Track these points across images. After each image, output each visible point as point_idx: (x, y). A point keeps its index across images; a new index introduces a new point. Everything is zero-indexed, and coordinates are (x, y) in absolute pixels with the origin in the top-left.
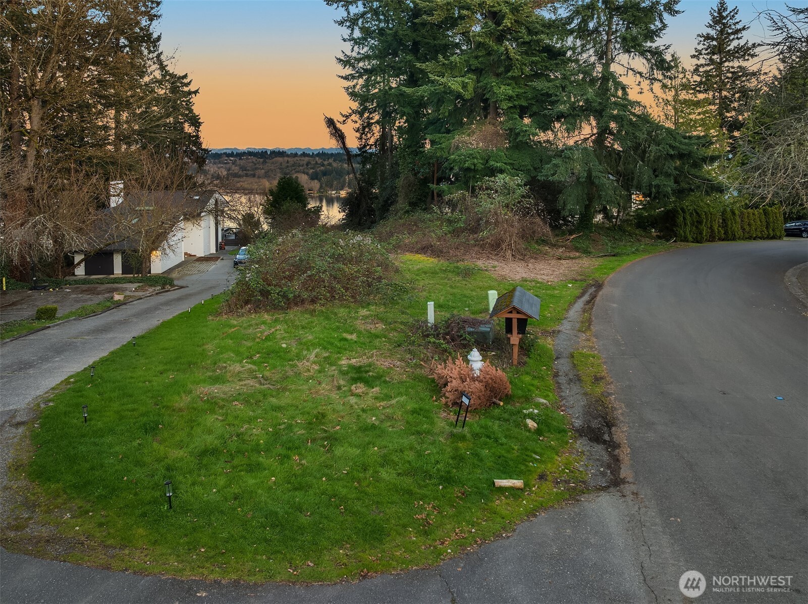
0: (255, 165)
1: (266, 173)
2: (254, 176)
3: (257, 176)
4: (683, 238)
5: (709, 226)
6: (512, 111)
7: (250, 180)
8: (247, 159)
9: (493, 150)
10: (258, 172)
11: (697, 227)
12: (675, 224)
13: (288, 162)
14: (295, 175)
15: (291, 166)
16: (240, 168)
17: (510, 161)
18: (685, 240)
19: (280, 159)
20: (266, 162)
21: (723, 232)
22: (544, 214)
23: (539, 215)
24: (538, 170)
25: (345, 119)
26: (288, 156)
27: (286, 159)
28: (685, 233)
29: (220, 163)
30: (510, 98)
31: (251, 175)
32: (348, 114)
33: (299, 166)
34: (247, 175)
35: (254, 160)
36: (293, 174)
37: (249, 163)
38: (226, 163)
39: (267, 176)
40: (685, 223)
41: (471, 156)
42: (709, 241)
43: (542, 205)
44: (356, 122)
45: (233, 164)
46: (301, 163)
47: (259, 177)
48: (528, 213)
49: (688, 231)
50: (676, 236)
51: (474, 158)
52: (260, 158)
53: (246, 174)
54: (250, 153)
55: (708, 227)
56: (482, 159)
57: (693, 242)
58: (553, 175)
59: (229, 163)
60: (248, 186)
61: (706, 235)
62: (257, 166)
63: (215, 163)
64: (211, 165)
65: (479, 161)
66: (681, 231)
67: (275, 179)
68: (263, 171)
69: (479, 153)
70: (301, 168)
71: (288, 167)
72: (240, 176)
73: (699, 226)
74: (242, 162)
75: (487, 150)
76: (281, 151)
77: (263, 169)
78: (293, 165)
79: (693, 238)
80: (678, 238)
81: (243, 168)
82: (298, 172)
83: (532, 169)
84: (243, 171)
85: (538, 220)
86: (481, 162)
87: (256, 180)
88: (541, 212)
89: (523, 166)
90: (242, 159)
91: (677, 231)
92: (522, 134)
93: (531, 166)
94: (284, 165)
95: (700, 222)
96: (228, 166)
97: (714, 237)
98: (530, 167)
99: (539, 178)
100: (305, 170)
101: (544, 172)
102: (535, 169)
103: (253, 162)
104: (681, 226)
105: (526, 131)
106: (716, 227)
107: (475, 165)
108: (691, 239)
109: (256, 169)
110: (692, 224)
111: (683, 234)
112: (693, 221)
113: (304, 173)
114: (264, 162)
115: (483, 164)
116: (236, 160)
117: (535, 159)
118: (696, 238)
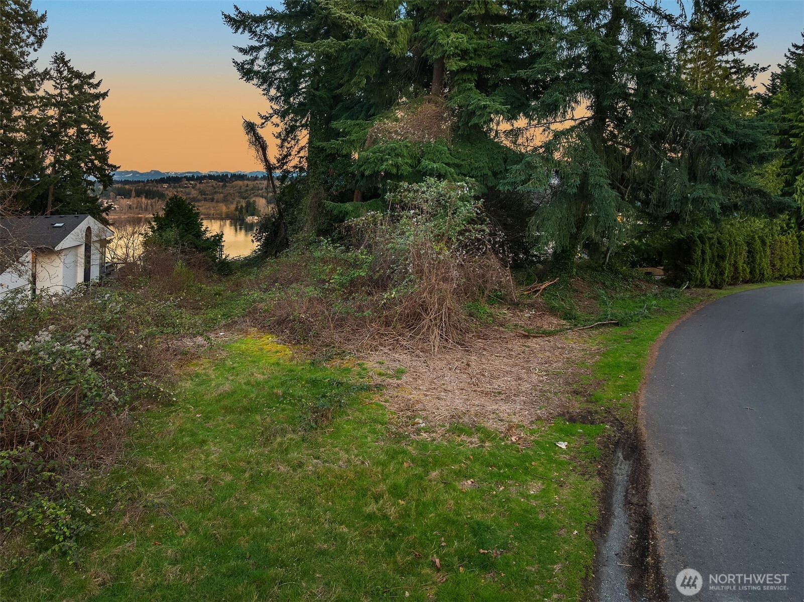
0: (215, 188)
1: (224, 197)
2: (212, 200)
3: (215, 200)
4: (698, 282)
5: (733, 262)
6: (465, 76)
7: (208, 204)
8: (207, 182)
9: (430, 142)
10: (216, 197)
11: (717, 265)
12: (689, 261)
13: (247, 186)
14: (254, 199)
15: (250, 190)
16: (200, 192)
17: (457, 161)
18: (702, 284)
19: (240, 183)
20: (226, 186)
21: (748, 270)
22: (504, 250)
23: (496, 254)
24: (499, 176)
25: (263, 121)
26: (248, 179)
27: (246, 182)
28: (702, 274)
29: (180, 187)
30: (464, 54)
31: (210, 199)
32: (268, 115)
33: (258, 190)
34: (205, 200)
35: (214, 184)
36: (252, 198)
37: (209, 186)
38: (186, 187)
39: (225, 200)
40: (703, 260)
41: (394, 152)
42: (730, 285)
43: (501, 235)
44: (277, 125)
45: (193, 188)
46: (260, 187)
47: (217, 202)
48: (478, 249)
49: (706, 271)
50: (690, 280)
51: (397, 155)
52: (219, 182)
53: (205, 198)
54: (211, 177)
55: (730, 264)
56: (411, 157)
57: (710, 287)
58: (524, 182)
59: (189, 187)
60: (205, 210)
61: (728, 277)
62: (217, 190)
63: (175, 187)
64: (171, 189)
65: (406, 160)
66: (698, 272)
67: (232, 203)
68: (222, 195)
69: (407, 146)
70: (260, 192)
71: (247, 190)
72: (199, 201)
73: (721, 264)
74: (202, 186)
75: (420, 142)
76: (242, 174)
77: (222, 193)
78: (252, 189)
79: (711, 281)
80: (692, 282)
81: (202, 193)
82: (257, 196)
83: (490, 173)
84: (201, 195)
85: (493, 261)
86: (409, 161)
87: (214, 204)
88: (500, 246)
89: (476, 169)
90: (202, 183)
91: (692, 271)
92: (478, 113)
93: (489, 168)
94: (244, 188)
95: (722, 258)
96: (187, 190)
97: (737, 278)
98: (486, 171)
99: (501, 188)
100: (264, 194)
101: (510, 178)
102: (495, 174)
103: (213, 186)
104: (697, 263)
105: (485, 107)
106: (740, 264)
107: (397, 166)
108: (709, 283)
109: (216, 193)
110: (712, 261)
111: (699, 276)
112: (713, 256)
113: (262, 197)
114: (225, 186)
115: (411, 166)
116: (196, 184)
117: (495, 157)
118: (716, 280)
